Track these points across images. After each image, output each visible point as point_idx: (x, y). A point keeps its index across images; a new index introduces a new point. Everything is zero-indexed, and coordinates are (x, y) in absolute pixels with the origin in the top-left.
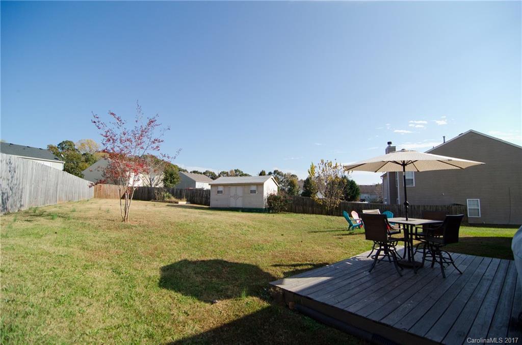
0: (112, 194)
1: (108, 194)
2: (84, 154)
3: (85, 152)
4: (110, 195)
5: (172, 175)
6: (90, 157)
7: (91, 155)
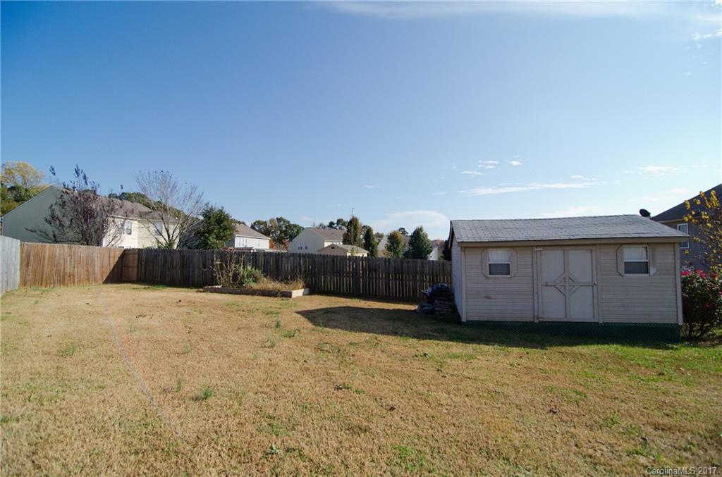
0: (80, 271)
1: (68, 270)
2: (12, 188)
3: (13, 185)
4: (72, 275)
5: (222, 222)
6: (23, 193)
7: (26, 190)
